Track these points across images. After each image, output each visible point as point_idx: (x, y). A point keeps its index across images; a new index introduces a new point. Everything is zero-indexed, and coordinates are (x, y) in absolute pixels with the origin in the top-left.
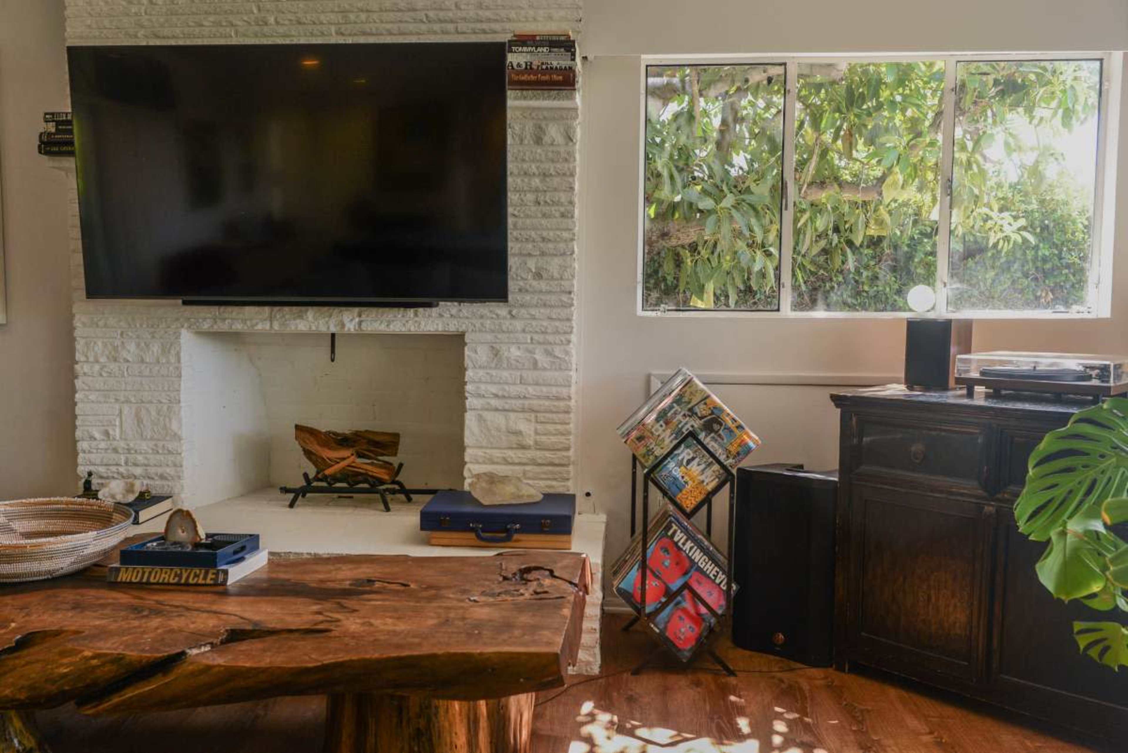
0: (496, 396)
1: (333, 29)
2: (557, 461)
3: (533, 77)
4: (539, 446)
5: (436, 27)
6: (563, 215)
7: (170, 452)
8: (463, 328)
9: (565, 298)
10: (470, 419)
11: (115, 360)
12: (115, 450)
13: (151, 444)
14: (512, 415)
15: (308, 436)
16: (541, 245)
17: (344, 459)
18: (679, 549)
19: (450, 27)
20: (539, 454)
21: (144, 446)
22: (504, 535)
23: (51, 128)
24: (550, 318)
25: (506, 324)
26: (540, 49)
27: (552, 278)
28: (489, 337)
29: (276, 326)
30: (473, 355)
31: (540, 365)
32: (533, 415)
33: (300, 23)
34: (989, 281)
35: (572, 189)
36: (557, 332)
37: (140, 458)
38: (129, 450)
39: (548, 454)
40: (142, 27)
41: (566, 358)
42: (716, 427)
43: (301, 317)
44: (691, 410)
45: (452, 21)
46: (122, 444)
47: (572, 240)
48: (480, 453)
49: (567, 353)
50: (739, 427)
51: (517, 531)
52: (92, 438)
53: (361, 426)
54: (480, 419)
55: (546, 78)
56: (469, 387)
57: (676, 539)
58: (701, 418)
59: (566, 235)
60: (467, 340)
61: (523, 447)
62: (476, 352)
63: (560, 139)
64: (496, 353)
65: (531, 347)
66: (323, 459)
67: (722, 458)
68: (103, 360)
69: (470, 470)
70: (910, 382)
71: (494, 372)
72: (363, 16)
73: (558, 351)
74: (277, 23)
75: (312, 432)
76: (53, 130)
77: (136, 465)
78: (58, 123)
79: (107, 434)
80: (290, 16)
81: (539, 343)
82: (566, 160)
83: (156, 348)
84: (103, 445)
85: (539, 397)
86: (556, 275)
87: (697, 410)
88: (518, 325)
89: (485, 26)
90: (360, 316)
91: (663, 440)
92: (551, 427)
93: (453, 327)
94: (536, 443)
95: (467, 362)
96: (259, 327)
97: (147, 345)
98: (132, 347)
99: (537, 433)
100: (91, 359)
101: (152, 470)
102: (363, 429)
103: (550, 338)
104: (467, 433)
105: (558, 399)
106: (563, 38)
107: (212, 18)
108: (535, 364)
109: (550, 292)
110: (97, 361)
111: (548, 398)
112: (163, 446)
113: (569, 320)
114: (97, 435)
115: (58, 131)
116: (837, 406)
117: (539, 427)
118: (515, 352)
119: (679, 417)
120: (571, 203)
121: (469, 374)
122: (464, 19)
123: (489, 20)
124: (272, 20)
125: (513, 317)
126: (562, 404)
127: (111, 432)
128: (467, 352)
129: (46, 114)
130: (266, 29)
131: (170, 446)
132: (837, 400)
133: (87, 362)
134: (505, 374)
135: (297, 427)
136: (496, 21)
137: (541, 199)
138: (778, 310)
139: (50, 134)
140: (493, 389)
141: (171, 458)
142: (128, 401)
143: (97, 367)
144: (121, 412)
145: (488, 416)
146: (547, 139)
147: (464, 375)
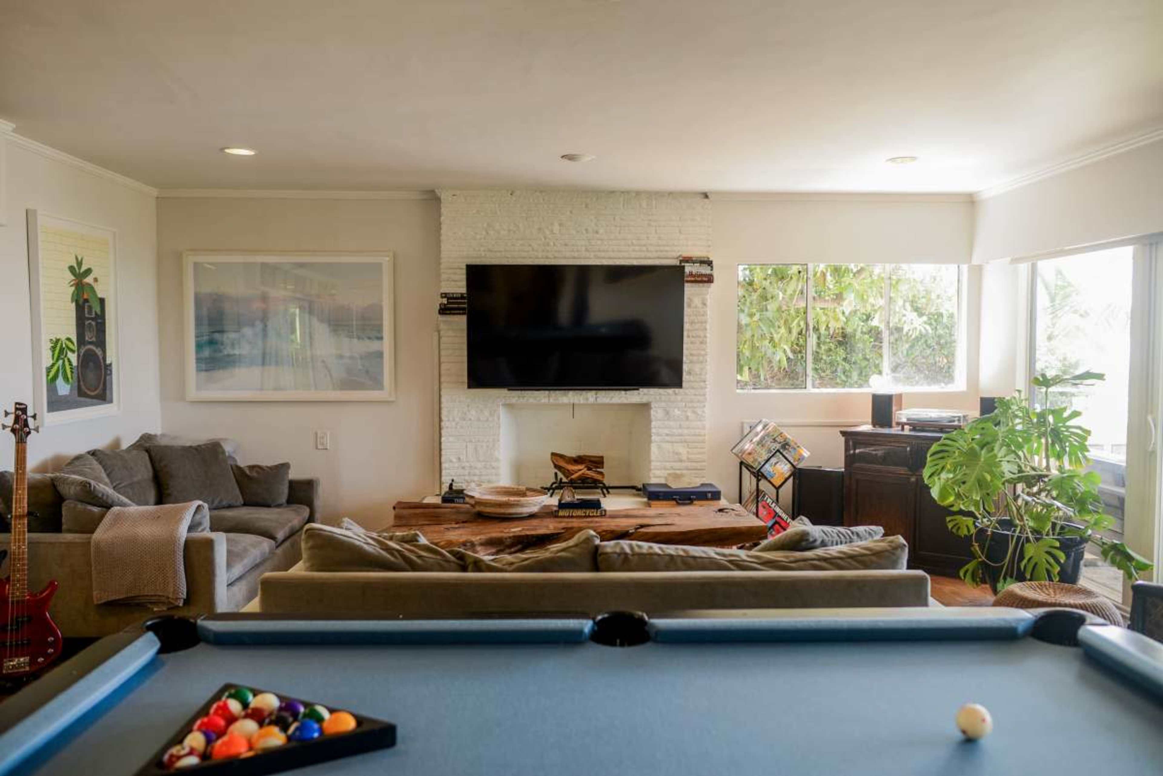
0: (667, 435)
1: (584, 248)
2: (699, 468)
3: (693, 279)
4: (689, 460)
5: (637, 248)
6: (701, 343)
7: (493, 468)
8: (650, 400)
9: (702, 384)
10: (654, 448)
11: (464, 420)
12: (463, 468)
13: (483, 463)
14: (675, 444)
15: (558, 458)
16: (691, 358)
17: (580, 470)
18: (770, 507)
19: (644, 248)
20: (689, 464)
21: (479, 465)
22: (689, 502)
23: (445, 301)
24: (695, 395)
25: (673, 398)
26: (695, 264)
27: (697, 374)
28: (663, 404)
29: (551, 400)
30: (655, 413)
31: (690, 418)
32: (686, 444)
33: (566, 245)
34: (905, 352)
35: (706, 329)
36: (699, 401)
37: (477, 472)
38: (471, 467)
39: (694, 464)
40: (482, 246)
41: (704, 415)
42: (787, 447)
43: (565, 395)
44: (774, 439)
45: (645, 245)
46: (467, 464)
47: (706, 355)
48: (658, 464)
49: (703, 412)
50: (798, 447)
51: (695, 500)
52: (451, 461)
53: (582, 453)
54: (659, 447)
55: (700, 279)
56: (653, 430)
57: (768, 502)
58: (780, 443)
59: (703, 353)
60: (652, 406)
61: (681, 461)
62: (657, 412)
63: (700, 305)
64: (667, 413)
65: (686, 409)
66: (568, 470)
67: (792, 461)
68: (457, 419)
69: (654, 474)
70: (874, 424)
71: (666, 423)
72: (599, 242)
73: (699, 411)
74: (554, 245)
75: (562, 456)
76: (446, 302)
77: (475, 475)
78: (448, 299)
79: (459, 459)
80: (561, 241)
81: (689, 407)
82: (703, 315)
83: (486, 413)
84: (456, 465)
85: (689, 435)
86: (698, 373)
87: (777, 439)
88: (679, 398)
89: (662, 248)
90: (596, 394)
91: (762, 454)
92: (695, 450)
93: (645, 400)
94: (688, 458)
95: (653, 417)
96: (543, 401)
97: (481, 411)
98: (473, 412)
99: (688, 452)
100: (451, 419)
101: (483, 478)
102: (582, 454)
103: (695, 405)
104: (652, 454)
105: (699, 435)
106: (706, 259)
107: (521, 242)
108: (687, 418)
109: (695, 381)
110: (454, 420)
111: (695, 435)
112: (491, 465)
113: (704, 395)
114: (454, 460)
115: (448, 303)
116: (843, 436)
117: (689, 450)
118: (677, 412)
119: (769, 443)
120: (705, 337)
121: (653, 424)
122: (651, 245)
123: (664, 246)
124: (552, 244)
125: (676, 394)
126: (701, 438)
127: (462, 458)
128: (652, 412)
129: (442, 294)
130: (548, 248)
131: (494, 464)
132: (844, 433)
133: (449, 420)
134: (672, 423)
135: (553, 454)
136: (668, 246)
137: (690, 334)
138: (805, 388)
139: (445, 305)
140: (666, 431)
141: (493, 471)
142: (471, 441)
143: (454, 424)
144: (467, 447)
145: (664, 445)
146: (693, 305)
147: (650, 424)
